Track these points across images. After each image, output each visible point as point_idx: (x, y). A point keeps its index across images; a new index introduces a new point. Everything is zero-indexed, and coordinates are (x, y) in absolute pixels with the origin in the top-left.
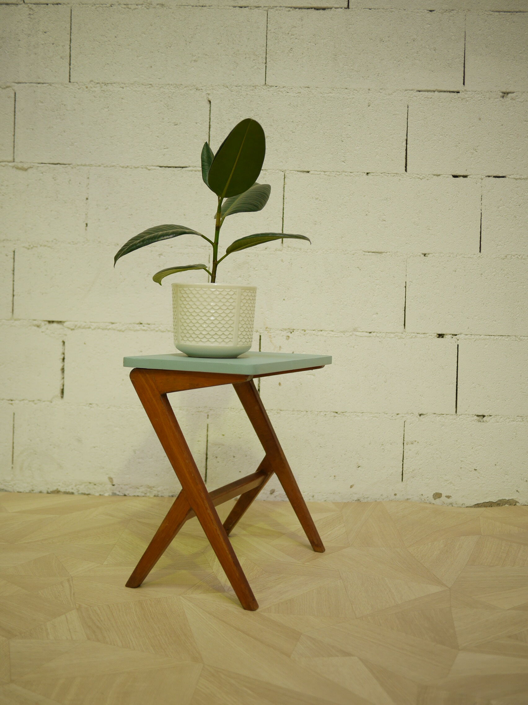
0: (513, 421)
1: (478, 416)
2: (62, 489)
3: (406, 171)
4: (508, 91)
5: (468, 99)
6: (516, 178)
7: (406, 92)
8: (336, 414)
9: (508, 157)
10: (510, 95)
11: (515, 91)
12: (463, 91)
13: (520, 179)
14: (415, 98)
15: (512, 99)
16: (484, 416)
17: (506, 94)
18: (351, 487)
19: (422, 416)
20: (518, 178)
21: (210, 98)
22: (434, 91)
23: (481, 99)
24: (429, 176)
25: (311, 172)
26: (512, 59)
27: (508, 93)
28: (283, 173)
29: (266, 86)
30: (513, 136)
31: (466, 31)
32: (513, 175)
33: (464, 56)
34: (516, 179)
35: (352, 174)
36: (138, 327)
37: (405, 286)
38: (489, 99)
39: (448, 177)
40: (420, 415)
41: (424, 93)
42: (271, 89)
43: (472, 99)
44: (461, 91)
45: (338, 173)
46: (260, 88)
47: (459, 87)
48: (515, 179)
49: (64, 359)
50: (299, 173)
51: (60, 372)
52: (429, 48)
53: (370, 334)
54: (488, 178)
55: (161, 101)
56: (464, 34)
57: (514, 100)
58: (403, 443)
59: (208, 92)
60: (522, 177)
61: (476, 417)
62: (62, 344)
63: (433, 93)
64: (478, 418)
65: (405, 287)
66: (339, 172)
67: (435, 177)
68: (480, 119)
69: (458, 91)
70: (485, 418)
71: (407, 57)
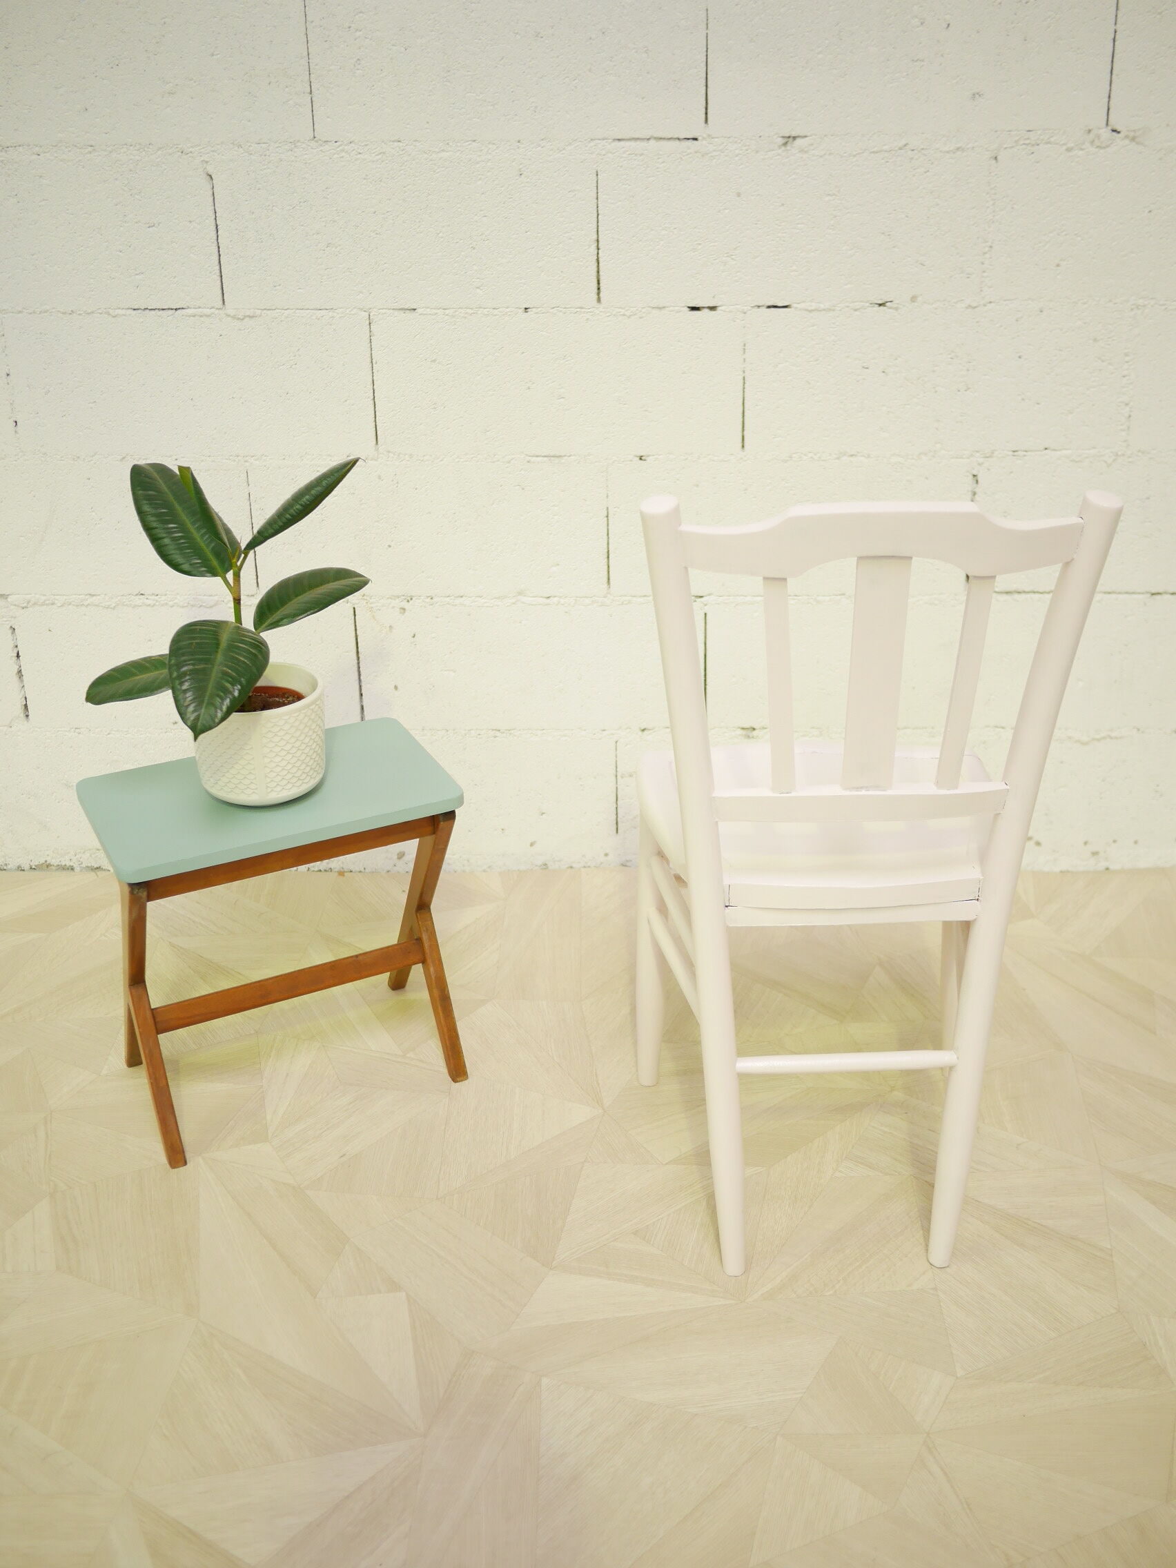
0: (804, 736)
1: (743, 729)
2: (55, 862)
3: (599, 300)
4: (794, 134)
5: (715, 154)
6: (810, 309)
7: (592, 144)
8: (498, 734)
9: (794, 268)
10: (798, 141)
11: (809, 134)
12: (704, 138)
13: (816, 310)
14: (610, 155)
15: (802, 151)
16: (754, 729)
17: (791, 139)
18: (532, 845)
19: (646, 732)
20: (813, 308)
21: (210, 170)
22: (648, 139)
23: (741, 152)
24: (643, 310)
25: (419, 311)
26: (803, 67)
27: (794, 138)
28: (367, 314)
29: (317, 142)
30: (802, 225)
31: (709, 9)
32: (804, 302)
33: (705, 63)
34: (811, 311)
35: (496, 312)
36: (138, 600)
37: (606, 514)
38: (757, 152)
39: (678, 312)
40: (643, 730)
41: (628, 143)
42: (327, 147)
43: (722, 154)
44: (700, 138)
45: (470, 311)
46: (304, 146)
47: (697, 129)
48: (807, 310)
49: (18, 656)
50: (396, 313)
51: (16, 678)
52: (634, 48)
53: (548, 601)
54: (756, 310)
55: (116, 179)
56: (704, 15)
57: (806, 152)
58: (616, 776)
59: (205, 158)
60: (822, 306)
61: (740, 732)
62: (10, 631)
63: (644, 144)
64: (744, 732)
65: (607, 517)
66: (472, 309)
67: (654, 311)
68: (739, 195)
69: (695, 137)
70: (755, 733)
71: (590, 70)
